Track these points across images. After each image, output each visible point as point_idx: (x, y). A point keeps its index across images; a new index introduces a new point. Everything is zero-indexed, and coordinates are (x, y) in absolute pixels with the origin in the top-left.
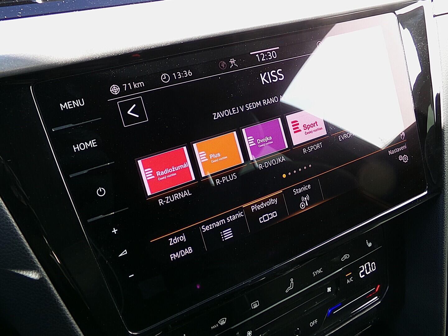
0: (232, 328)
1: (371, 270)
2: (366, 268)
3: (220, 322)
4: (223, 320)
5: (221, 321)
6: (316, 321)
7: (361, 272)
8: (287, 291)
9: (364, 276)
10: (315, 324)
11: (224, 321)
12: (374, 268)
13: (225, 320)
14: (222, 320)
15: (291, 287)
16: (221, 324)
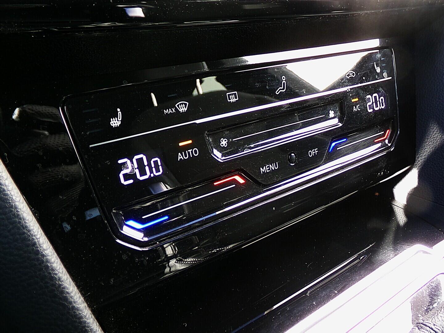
0: (198, 121)
1: (380, 106)
2: (374, 101)
3: (178, 106)
4: (184, 105)
5: (180, 104)
6: (317, 150)
7: (369, 104)
8: (277, 92)
9: (371, 110)
10: (315, 154)
11: (185, 107)
12: (383, 106)
13: (186, 104)
14: (182, 104)
15: (283, 89)
16: (181, 110)
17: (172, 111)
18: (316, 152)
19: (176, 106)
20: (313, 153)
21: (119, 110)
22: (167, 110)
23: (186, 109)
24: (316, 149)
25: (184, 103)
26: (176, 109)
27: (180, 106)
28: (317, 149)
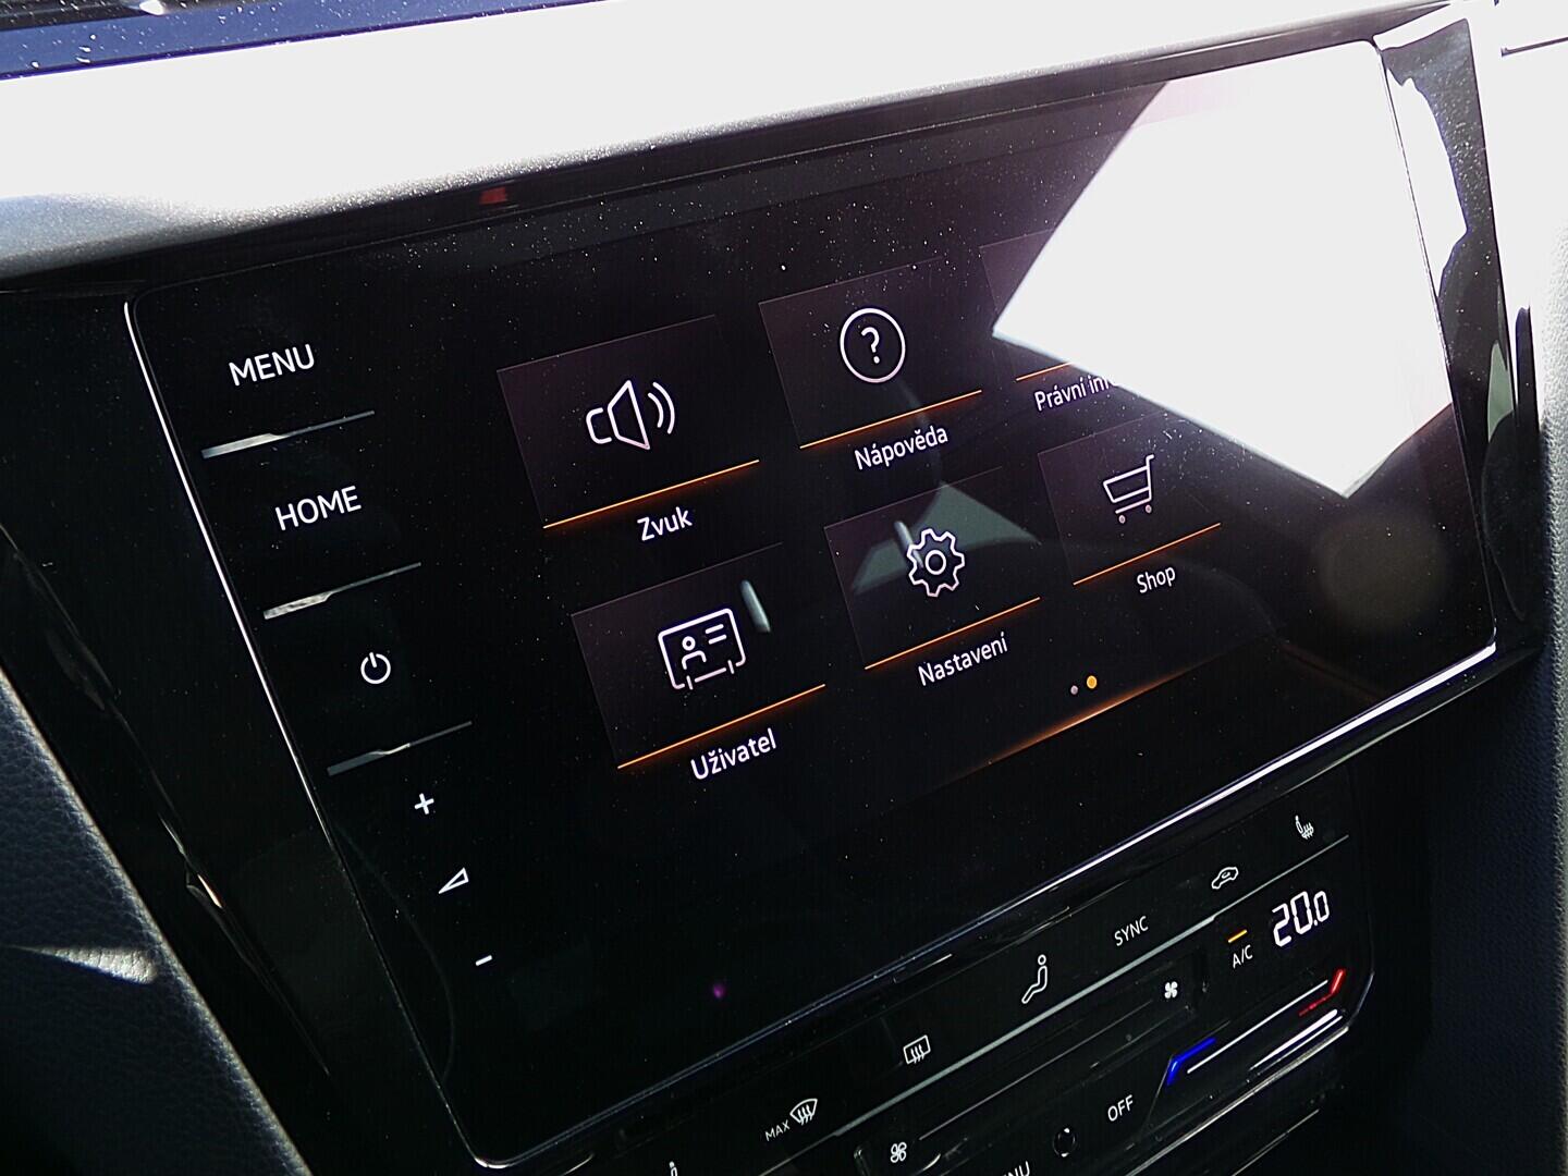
1: (1314, 917)
2: (1295, 912)
3: (796, 1113)
4: (808, 1108)
5: (800, 1108)
7: (1279, 925)
9: (1288, 939)
10: (1124, 1111)
12: (1323, 913)
13: (811, 1104)
14: (804, 1105)
16: (801, 1121)
17: (782, 1127)
18: (1128, 1104)
19: (791, 1114)
20: (1120, 1109)
21: (672, 1164)
22: (772, 1130)
23: (813, 1114)
24: (1127, 1099)
25: (808, 1103)
26: (792, 1122)
27: (799, 1112)
28: (1130, 1097)
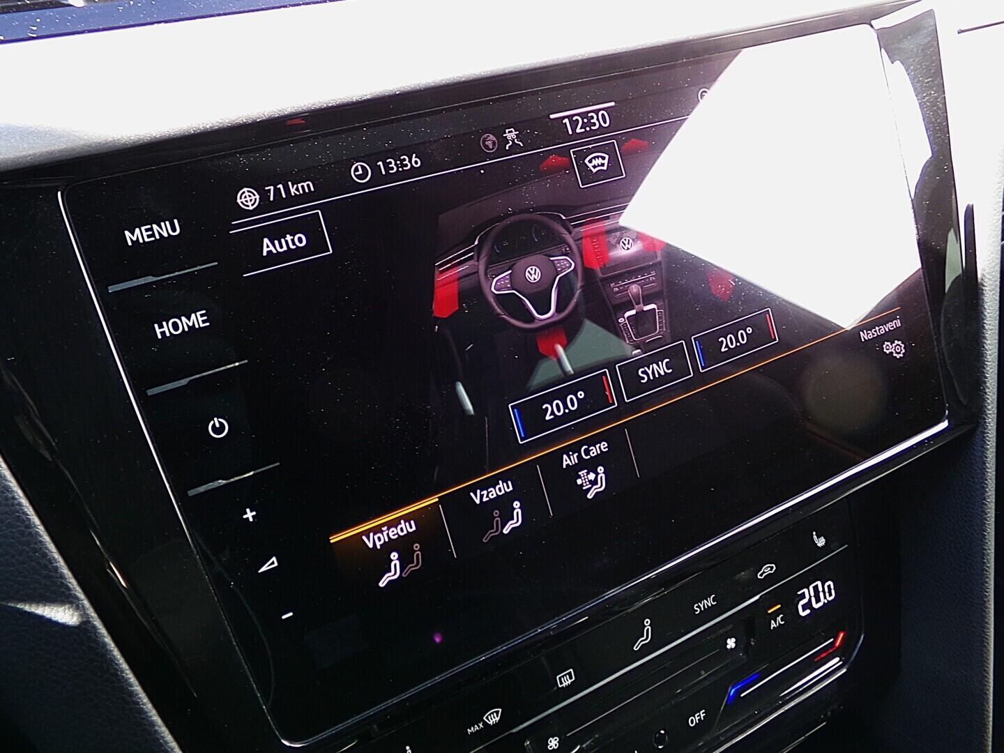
0: (514, 730)
1: (825, 598)
2: (812, 594)
3: (487, 718)
4: (495, 714)
5: (490, 715)
7: (802, 602)
9: (808, 611)
10: (700, 720)
11: (497, 716)
12: (831, 595)
13: (497, 712)
14: (493, 713)
16: (491, 723)
17: (479, 726)
18: (702, 715)
19: (484, 718)
20: (697, 719)
21: (408, 748)
22: (472, 728)
23: (497, 719)
24: (701, 712)
25: (495, 711)
26: (485, 723)
27: (489, 717)
28: (704, 711)
